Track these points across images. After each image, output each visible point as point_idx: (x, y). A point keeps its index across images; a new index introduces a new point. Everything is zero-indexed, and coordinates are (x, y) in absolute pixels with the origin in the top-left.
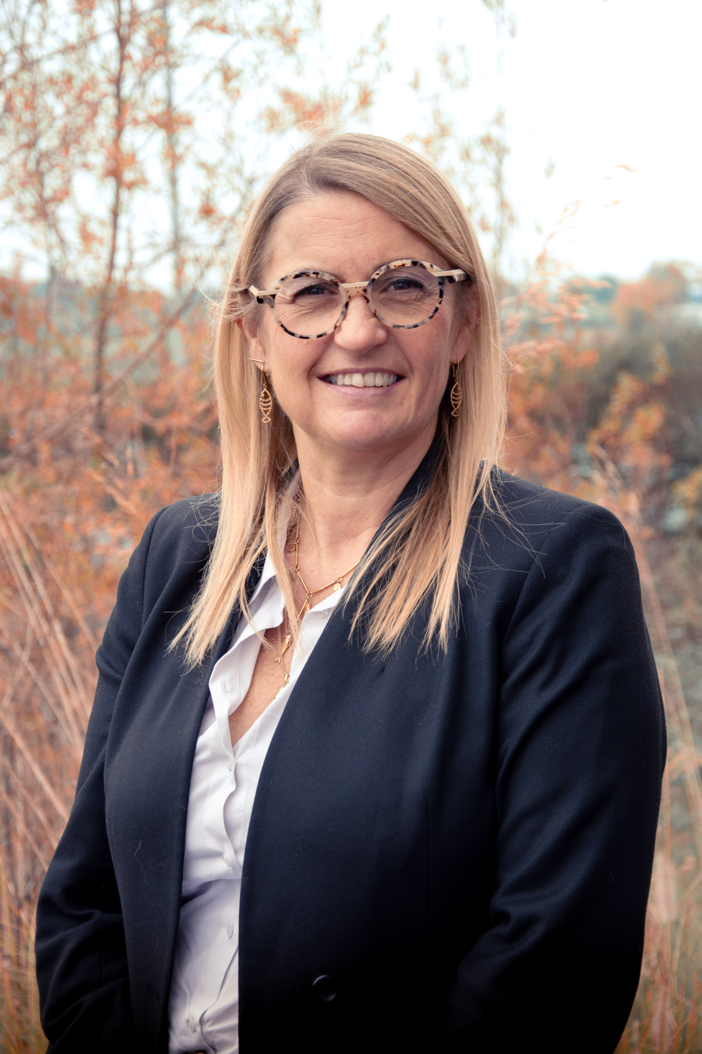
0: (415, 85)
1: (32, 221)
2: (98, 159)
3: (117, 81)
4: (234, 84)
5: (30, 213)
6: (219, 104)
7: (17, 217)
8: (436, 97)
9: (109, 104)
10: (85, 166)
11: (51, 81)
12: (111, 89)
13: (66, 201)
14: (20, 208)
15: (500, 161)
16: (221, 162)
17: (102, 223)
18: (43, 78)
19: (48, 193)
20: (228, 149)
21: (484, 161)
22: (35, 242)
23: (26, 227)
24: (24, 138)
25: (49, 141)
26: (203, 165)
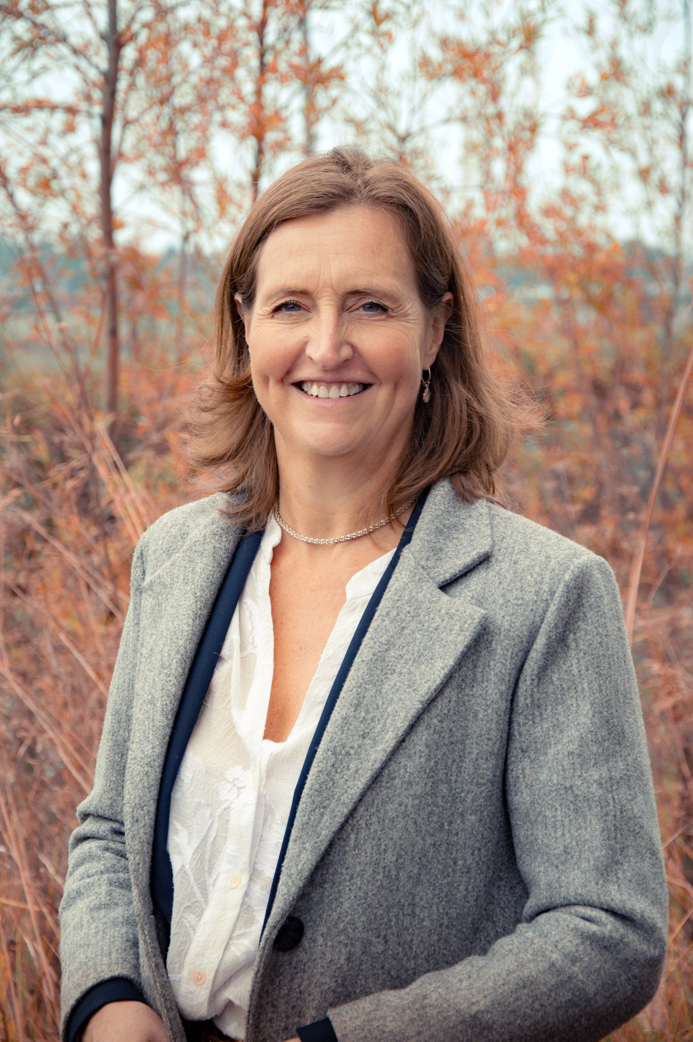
0: (591, 31)
1: (163, 185)
2: (238, 116)
3: (261, 28)
4: (385, 26)
5: (162, 177)
6: (369, 50)
7: (148, 181)
8: (614, 44)
9: (250, 55)
10: (224, 124)
11: (186, 28)
12: (253, 37)
13: (202, 164)
14: (151, 172)
15: (684, 116)
16: (372, 117)
17: (240, 186)
18: (178, 25)
19: (182, 154)
20: (382, 105)
21: (665, 115)
22: (166, 208)
23: (156, 191)
24: (156, 94)
25: (183, 97)
26: (350, 121)
